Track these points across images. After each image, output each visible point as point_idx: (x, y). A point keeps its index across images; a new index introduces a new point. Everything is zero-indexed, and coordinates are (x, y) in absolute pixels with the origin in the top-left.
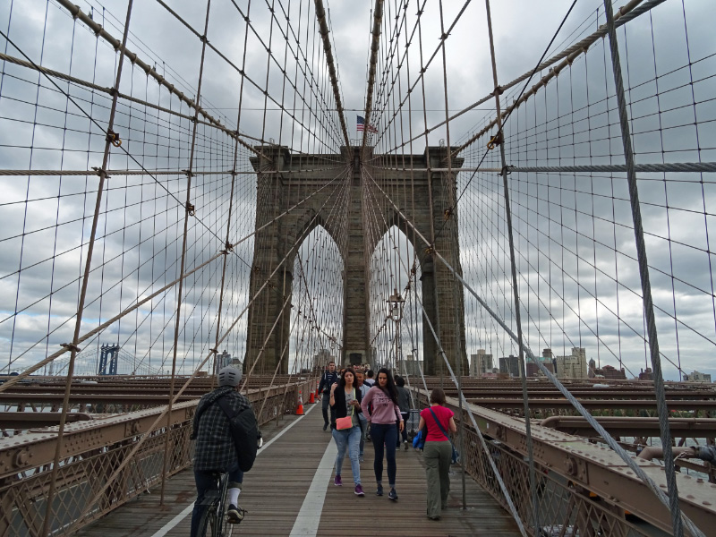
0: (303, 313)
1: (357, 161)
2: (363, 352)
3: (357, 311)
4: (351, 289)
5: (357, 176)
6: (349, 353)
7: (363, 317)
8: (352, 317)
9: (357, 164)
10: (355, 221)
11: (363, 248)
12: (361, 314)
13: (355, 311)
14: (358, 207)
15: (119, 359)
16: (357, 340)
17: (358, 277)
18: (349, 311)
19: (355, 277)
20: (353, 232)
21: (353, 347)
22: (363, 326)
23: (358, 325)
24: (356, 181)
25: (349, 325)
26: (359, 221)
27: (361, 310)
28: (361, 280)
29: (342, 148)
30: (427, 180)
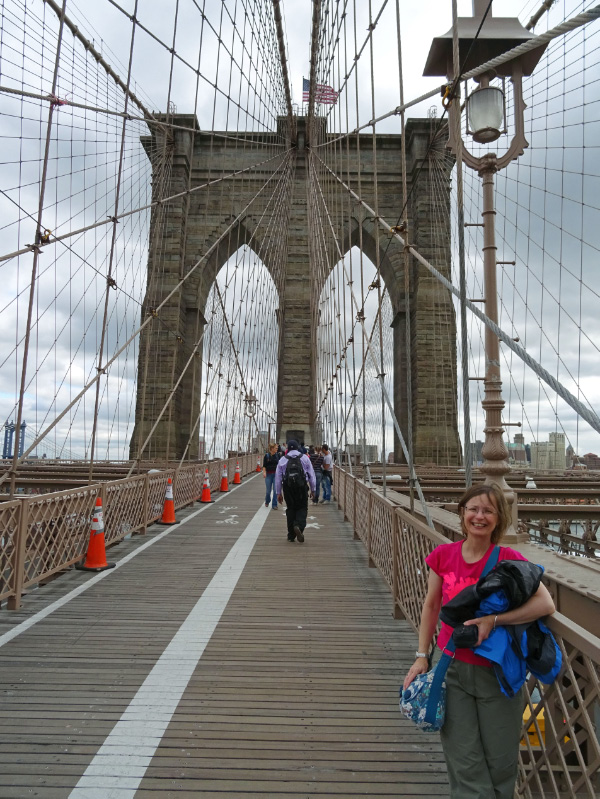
0: (226, 377)
1: (301, 140)
2: (306, 428)
3: (299, 368)
4: (290, 335)
5: (301, 164)
6: (285, 429)
7: (308, 377)
8: (289, 377)
9: (301, 145)
10: (298, 233)
11: (308, 273)
12: (303, 372)
13: (295, 367)
14: (303, 212)
15: (25, 439)
16: (298, 411)
17: (299, 317)
18: (286, 367)
19: (296, 317)
20: (294, 250)
21: (292, 420)
22: (307, 389)
23: (299, 388)
24: (300, 172)
25: (286, 388)
26: (302, 233)
27: (304, 367)
28: (305, 322)
29: (281, 121)
30: (400, 174)
